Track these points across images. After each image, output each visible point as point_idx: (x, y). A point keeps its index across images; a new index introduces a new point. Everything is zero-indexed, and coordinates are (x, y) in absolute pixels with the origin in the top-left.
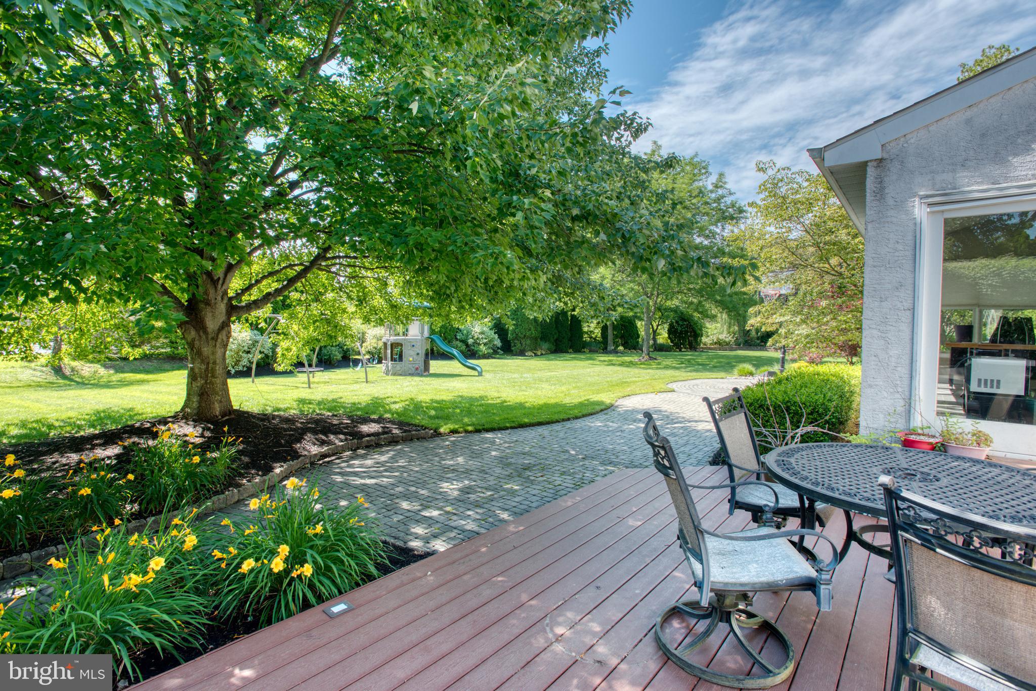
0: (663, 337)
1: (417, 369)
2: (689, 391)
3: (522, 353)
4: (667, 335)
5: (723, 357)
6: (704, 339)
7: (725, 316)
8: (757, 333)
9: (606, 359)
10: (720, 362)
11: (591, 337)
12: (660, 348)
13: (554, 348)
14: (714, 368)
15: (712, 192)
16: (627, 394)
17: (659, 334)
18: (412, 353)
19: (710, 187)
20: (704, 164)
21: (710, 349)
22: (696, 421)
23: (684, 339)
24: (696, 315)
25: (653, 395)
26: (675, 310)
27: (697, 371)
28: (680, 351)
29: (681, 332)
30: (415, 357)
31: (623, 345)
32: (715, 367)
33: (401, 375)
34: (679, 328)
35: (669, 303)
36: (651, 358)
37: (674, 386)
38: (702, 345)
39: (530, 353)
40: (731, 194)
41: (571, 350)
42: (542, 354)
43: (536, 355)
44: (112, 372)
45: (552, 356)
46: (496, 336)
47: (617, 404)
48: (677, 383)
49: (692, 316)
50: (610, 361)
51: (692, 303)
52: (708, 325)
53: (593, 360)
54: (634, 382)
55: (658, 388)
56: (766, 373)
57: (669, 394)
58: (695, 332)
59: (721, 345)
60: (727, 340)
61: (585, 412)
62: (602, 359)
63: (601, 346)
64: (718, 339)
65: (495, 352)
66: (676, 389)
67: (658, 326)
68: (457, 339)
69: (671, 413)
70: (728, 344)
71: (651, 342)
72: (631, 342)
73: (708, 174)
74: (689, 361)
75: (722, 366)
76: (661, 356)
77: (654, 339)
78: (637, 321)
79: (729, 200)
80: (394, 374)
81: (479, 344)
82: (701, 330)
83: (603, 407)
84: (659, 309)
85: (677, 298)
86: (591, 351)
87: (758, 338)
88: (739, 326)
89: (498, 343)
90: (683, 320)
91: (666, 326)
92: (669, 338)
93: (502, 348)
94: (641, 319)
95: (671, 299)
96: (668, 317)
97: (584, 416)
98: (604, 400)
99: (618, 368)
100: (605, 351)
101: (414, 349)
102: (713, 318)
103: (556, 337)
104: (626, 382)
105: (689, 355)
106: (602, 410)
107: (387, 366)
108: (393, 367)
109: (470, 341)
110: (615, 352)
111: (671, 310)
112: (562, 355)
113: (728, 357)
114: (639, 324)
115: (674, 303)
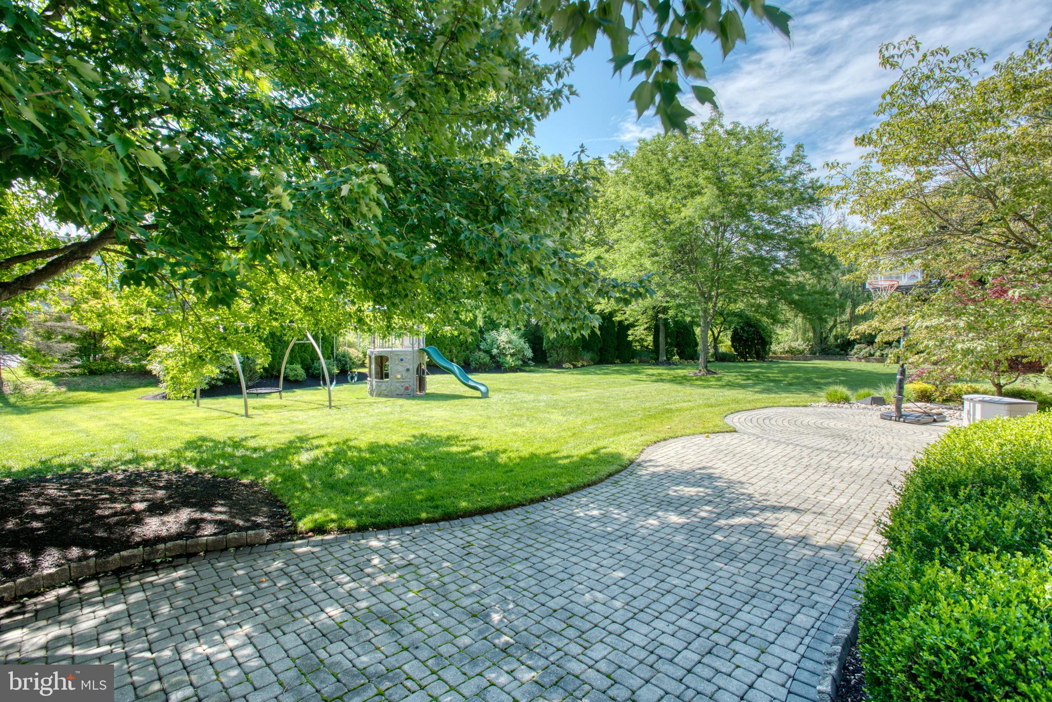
0: (726, 345)
1: (407, 388)
2: (757, 431)
3: (558, 365)
4: (730, 343)
5: (798, 369)
6: (774, 347)
7: (799, 320)
8: (836, 340)
9: (655, 372)
10: (798, 378)
11: (642, 346)
12: (722, 358)
13: (597, 359)
14: (789, 387)
15: (785, 168)
16: (662, 436)
17: (721, 342)
18: (400, 368)
19: (784, 162)
20: (776, 136)
21: (780, 358)
22: (775, 509)
23: (749, 347)
24: (765, 319)
25: (700, 439)
26: (740, 315)
27: (768, 391)
28: (746, 361)
29: (747, 340)
30: (405, 374)
31: (678, 354)
32: (791, 384)
33: (386, 396)
34: (745, 335)
35: (732, 307)
36: (709, 372)
37: (735, 420)
38: (771, 354)
39: (567, 365)
40: (810, 170)
41: (618, 361)
42: (583, 366)
43: (575, 367)
44: (64, 389)
45: (592, 369)
46: (527, 346)
47: (643, 457)
48: (738, 415)
49: (760, 321)
50: (660, 374)
51: (759, 306)
52: (778, 331)
53: (639, 373)
54: (679, 410)
55: (710, 426)
56: (869, 399)
57: (728, 435)
58: (762, 339)
59: (794, 354)
60: (801, 348)
61: (579, 481)
62: (650, 372)
63: (652, 357)
64: (790, 347)
65: (525, 363)
66: (738, 426)
67: (719, 333)
68: (480, 350)
69: (731, 484)
70: (802, 352)
71: (712, 351)
72: (688, 351)
73: (781, 147)
74: (756, 376)
75: (800, 384)
76: (723, 368)
77: (716, 348)
78: (695, 328)
79: (808, 177)
80: (379, 395)
81: (505, 355)
82: (770, 337)
83: (612, 468)
84: (721, 314)
85: (742, 301)
86: (641, 362)
87: (837, 346)
88: (814, 332)
89: (529, 353)
90: (749, 325)
91: (729, 333)
92: (733, 346)
93: (533, 359)
94: (699, 325)
95: (735, 301)
96: (731, 323)
97: (573, 490)
98: (622, 450)
99: (667, 386)
100: (657, 362)
101: (403, 363)
102: (785, 323)
103: (599, 346)
104: (670, 411)
105: (756, 367)
106: (610, 475)
107: (372, 385)
108: (377, 386)
109: (495, 351)
110: (668, 363)
111: (735, 314)
112: (604, 367)
113: (805, 370)
114: (698, 331)
115: (740, 306)
